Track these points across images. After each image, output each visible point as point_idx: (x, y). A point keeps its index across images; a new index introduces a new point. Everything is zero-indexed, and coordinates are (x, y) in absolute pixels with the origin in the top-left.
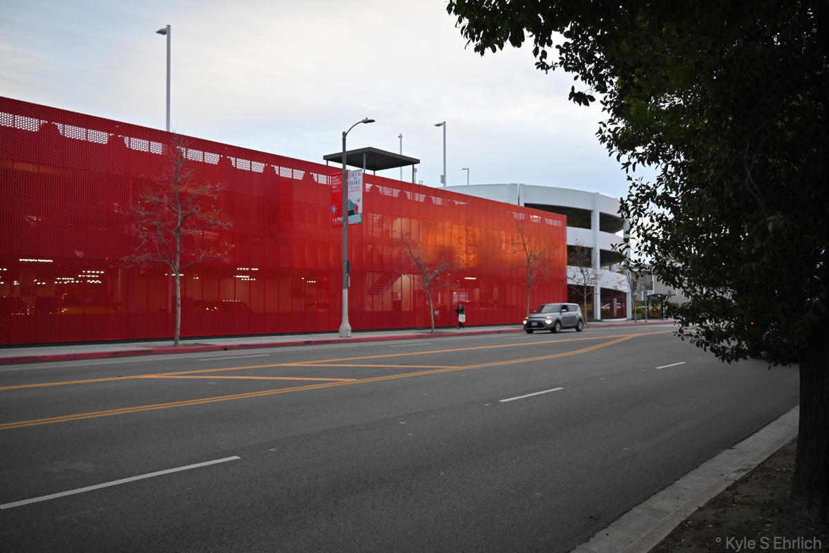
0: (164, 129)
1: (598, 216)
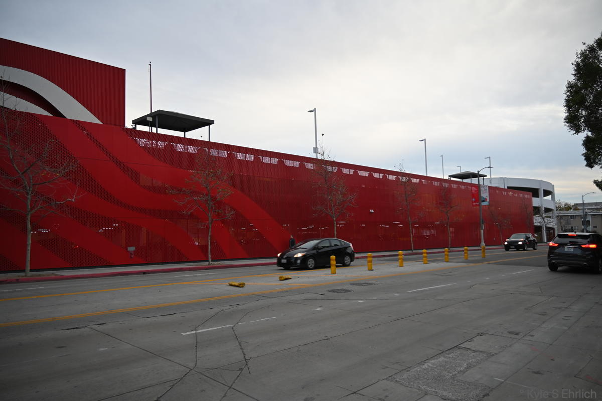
0: (425, 175)
1: (542, 192)
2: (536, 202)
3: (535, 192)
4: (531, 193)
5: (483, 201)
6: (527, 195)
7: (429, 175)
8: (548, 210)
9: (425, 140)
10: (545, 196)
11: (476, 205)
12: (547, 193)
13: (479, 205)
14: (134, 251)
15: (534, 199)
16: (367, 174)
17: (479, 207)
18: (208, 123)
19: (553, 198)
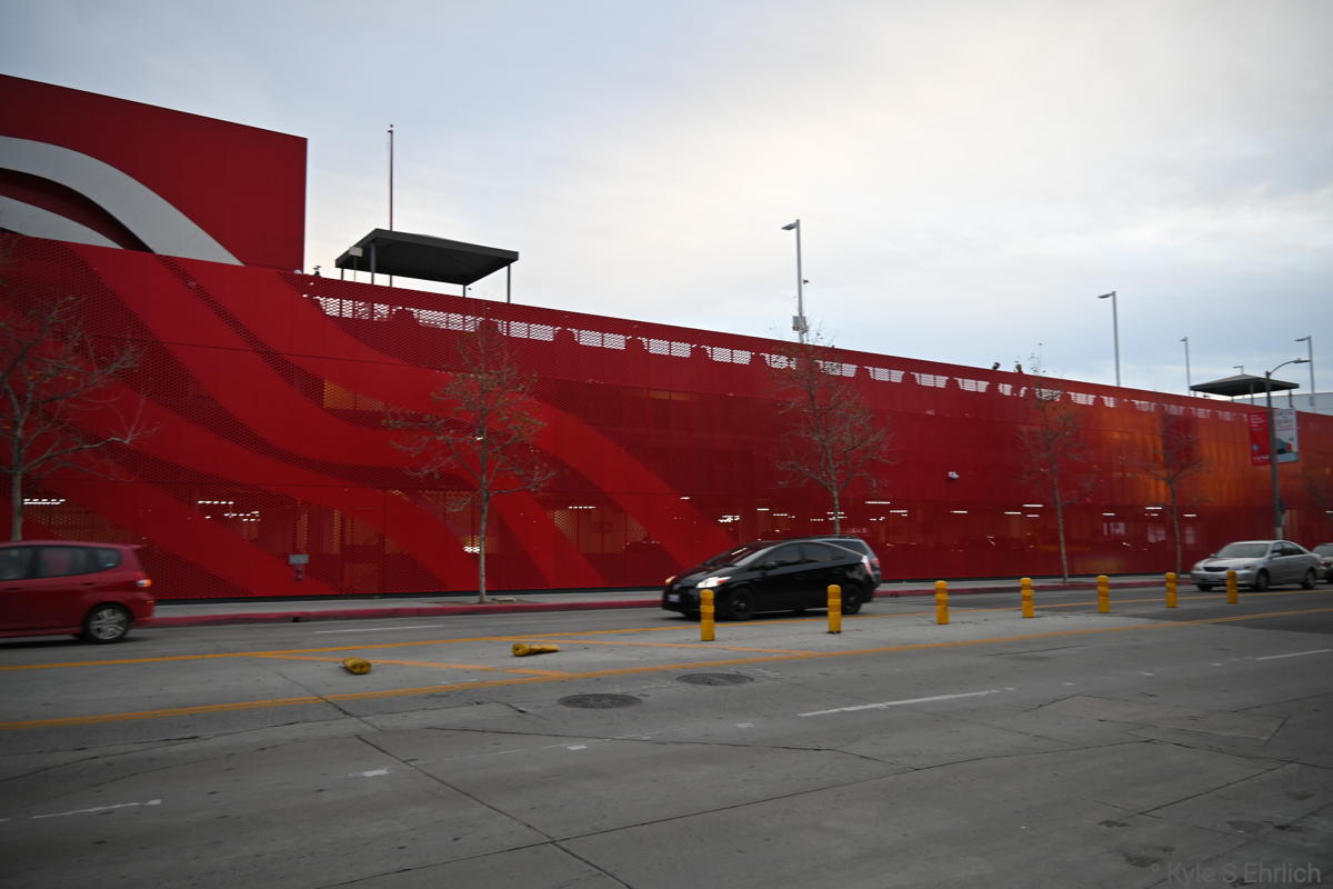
0: (1114, 384)
5: (1282, 451)
7: (1123, 386)
9: (1113, 294)
11: (1261, 463)
13: (1271, 461)
14: (306, 565)
16: (941, 381)
17: (1270, 467)
18: (504, 259)
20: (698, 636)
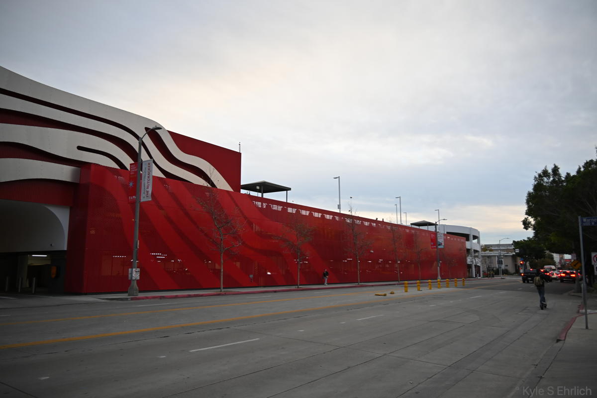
1: (472, 237)
2: (468, 245)
3: (467, 237)
4: (465, 238)
5: (439, 245)
6: (463, 239)
8: (476, 251)
10: (474, 239)
11: (434, 248)
12: (475, 237)
13: (437, 248)
14: (253, 278)
15: (467, 242)
17: (436, 249)
18: (287, 189)
19: (479, 242)
20: (404, 291)
